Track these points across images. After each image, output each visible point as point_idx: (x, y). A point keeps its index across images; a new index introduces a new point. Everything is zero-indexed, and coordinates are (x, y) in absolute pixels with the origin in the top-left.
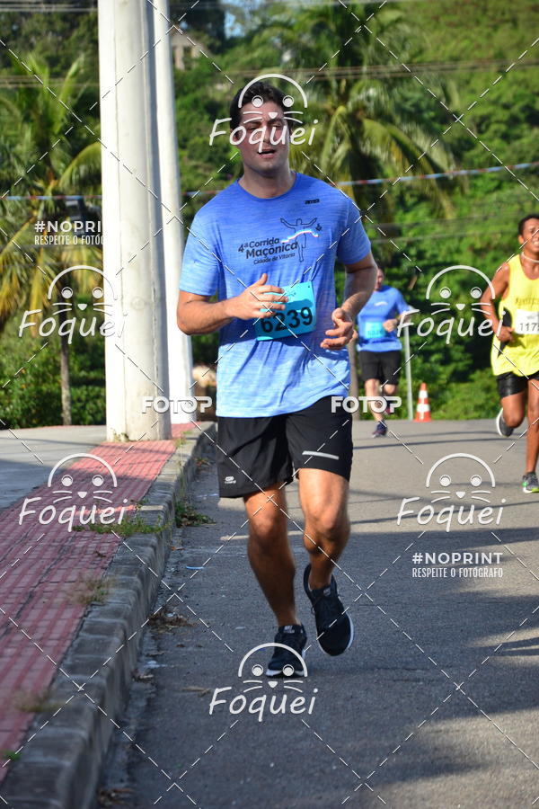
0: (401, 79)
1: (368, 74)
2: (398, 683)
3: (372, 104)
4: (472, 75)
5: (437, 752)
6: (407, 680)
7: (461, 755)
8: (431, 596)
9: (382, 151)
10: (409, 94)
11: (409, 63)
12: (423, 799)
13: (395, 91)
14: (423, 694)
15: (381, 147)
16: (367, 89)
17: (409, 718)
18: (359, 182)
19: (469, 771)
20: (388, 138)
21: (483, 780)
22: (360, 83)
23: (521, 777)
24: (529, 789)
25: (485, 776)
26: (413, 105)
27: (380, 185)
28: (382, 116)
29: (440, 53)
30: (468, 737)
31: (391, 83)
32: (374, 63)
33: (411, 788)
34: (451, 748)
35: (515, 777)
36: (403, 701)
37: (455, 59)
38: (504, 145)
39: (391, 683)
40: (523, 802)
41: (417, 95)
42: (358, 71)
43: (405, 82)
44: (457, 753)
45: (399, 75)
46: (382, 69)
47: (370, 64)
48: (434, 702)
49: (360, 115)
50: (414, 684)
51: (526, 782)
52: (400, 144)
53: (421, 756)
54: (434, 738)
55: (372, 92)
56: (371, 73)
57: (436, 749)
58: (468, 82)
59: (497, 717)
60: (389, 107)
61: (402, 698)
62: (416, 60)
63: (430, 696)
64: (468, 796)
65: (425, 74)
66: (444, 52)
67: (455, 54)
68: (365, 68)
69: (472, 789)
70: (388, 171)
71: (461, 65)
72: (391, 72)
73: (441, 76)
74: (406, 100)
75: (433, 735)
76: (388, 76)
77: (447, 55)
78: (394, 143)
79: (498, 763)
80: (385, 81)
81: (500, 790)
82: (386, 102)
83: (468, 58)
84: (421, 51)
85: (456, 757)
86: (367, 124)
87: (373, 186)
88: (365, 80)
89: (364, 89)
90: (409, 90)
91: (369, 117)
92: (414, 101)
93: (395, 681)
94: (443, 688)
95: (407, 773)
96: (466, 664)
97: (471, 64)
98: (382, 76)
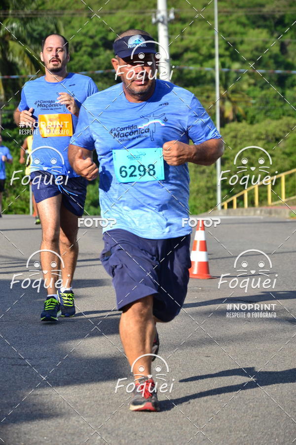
0: (31, 19)
1: (12, 15)
2: (14, 366)
3: (14, 32)
4: (72, 18)
5: (34, 407)
6: (20, 365)
7: (48, 409)
8: (36, 317)
9: (19, 60)
10: (36, 27)
11: (37, 9)
12: (25, 434)
13: (28, 26)
14: (29, 373)
15: (19, 57)
16: (12, 23)
17: (20, 387)
18: (6, 77)
19: (52, 418)
20: (23, 52)
21: (59, 423)
22: (8, 20)
23: (82, 422)
24: (85, 429)
25: (61, 421)
26: (38, 34)
27: (18, 79)
28: (20, 39)
29: (55, 4)
30: (53, 399)
31: (25, 21)
32: (16, 8)
33: (19, 427)
34: (43, 404)
35: (78, 421)
36: (17, 377)
37: (63, 9)
38: (90, 59)
39: (11, 366)
40: (82, 436)
41: (41, 28)
42: (6, 13)
43: (33, 21)
44: (46, 407)
45: (30, 16)
46: (21, 12)
47: (13, 9)
48: (35, 378)
49: (7, 38)
50: (24, 367)
51: (84, 424)
52: (29, 56)
53: (25, 409)
54: (33, 399)
55: (14, 25)
56: (14, 14)
57: (34, 405)
58: (70, 22)
59: (70, 387)
60: (24, 34)
61: (16, 375)
62: (40, 8)
63: (33, 374)
64: (51, 432)
65: (45, 16)
66: (57, 4)
67: (63, 5)
68: (10, 11)
69: (53, 428)
70: (23, 71)
71: (66, 12)
72: (26, 15)
73: (55, 18)
74: (34, 30)
75: (33, 397)
76: (24, 16)
77: (58, 6)
78: (26, 55)
79: (69, 414)
80: (22, 19)
81: (69, 429)
82: (22, 32)
83: (70, 8)
84: (43, 3)
85: (45, 410)
86: (11, 43)
87: (14, 79)
88: (10, 18)
89: (10, 23)
90: (36, 25)
91: (12, 40)
92: (39, 31)
93: (13, 365)
94: (40, 370)
95: (16, 419)
96: (54, 356)
97: (72, 12)
98: (20, 16)
